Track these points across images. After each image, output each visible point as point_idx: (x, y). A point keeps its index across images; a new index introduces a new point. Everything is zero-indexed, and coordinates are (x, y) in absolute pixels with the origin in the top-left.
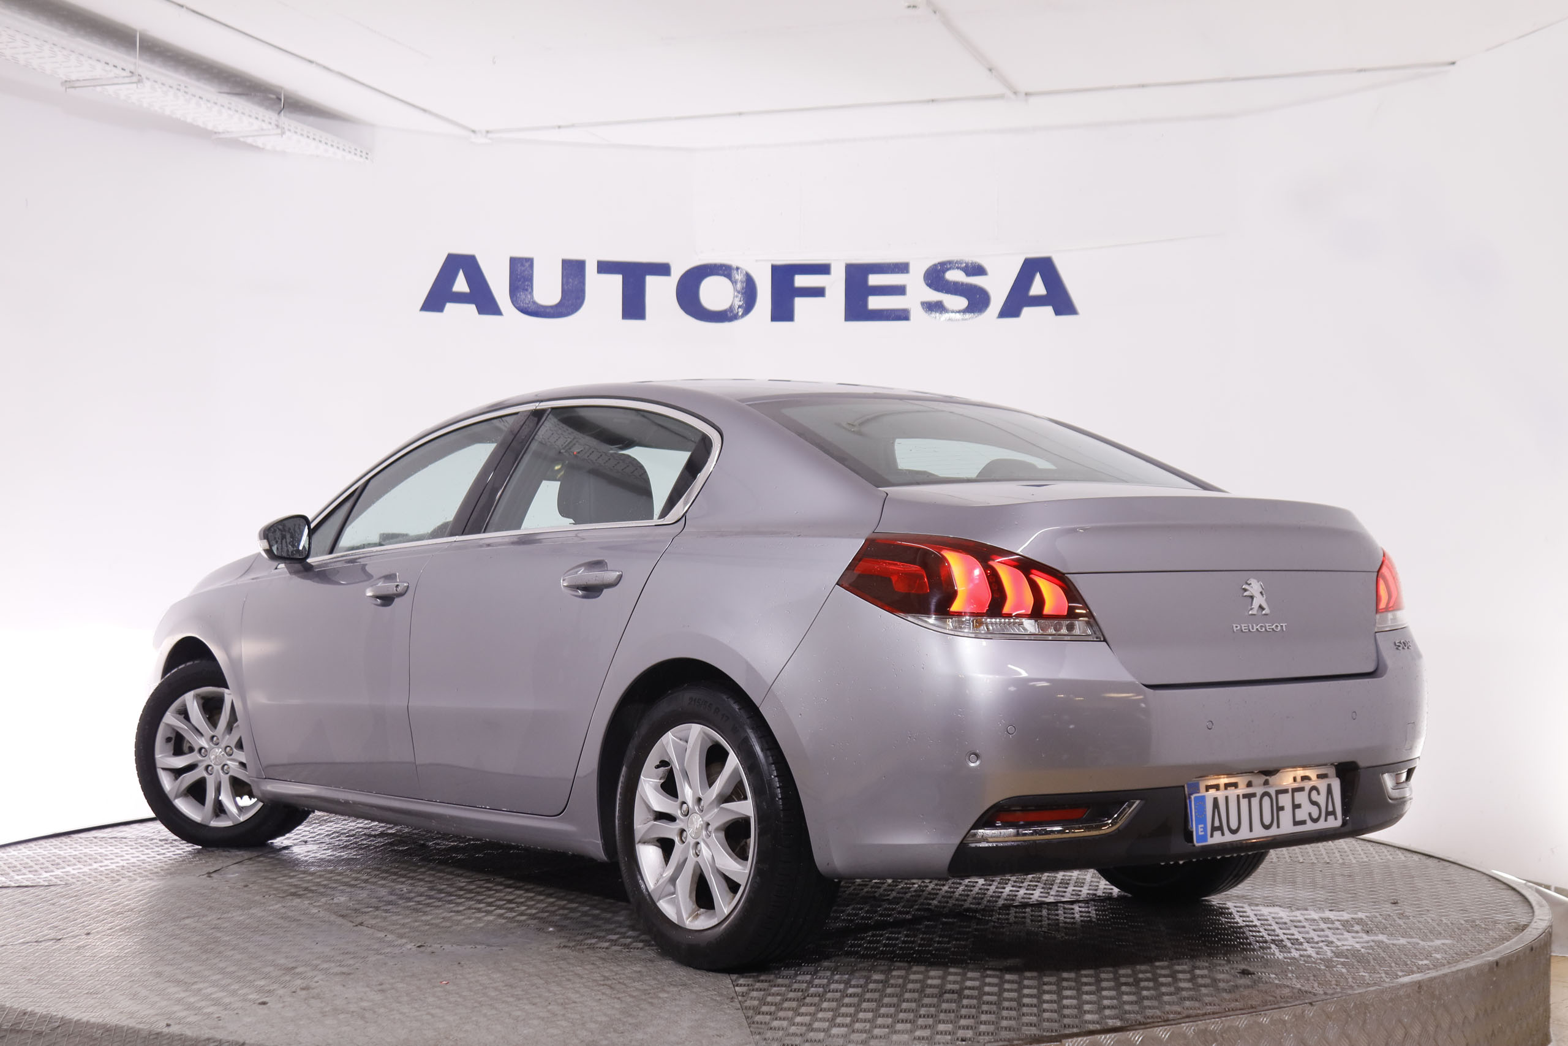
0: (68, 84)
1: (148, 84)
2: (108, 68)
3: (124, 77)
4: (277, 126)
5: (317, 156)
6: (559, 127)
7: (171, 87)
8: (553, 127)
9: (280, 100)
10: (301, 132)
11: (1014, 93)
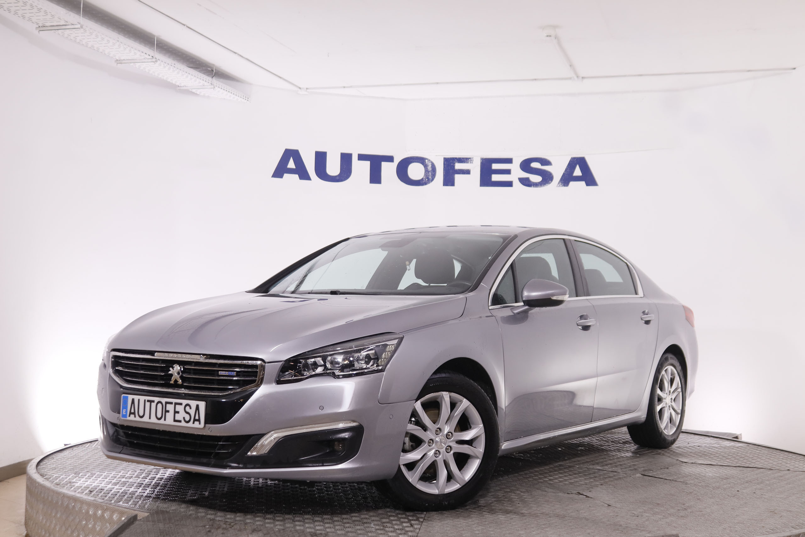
0: (119, 62)
1: (159, 62)
3: (148, 59)
4: (211, 84)
5: (224, 99)
6: (344, 87)
8: (341, 87)
9: (213, 71)
10: (221, 87)
11: (577, 77)
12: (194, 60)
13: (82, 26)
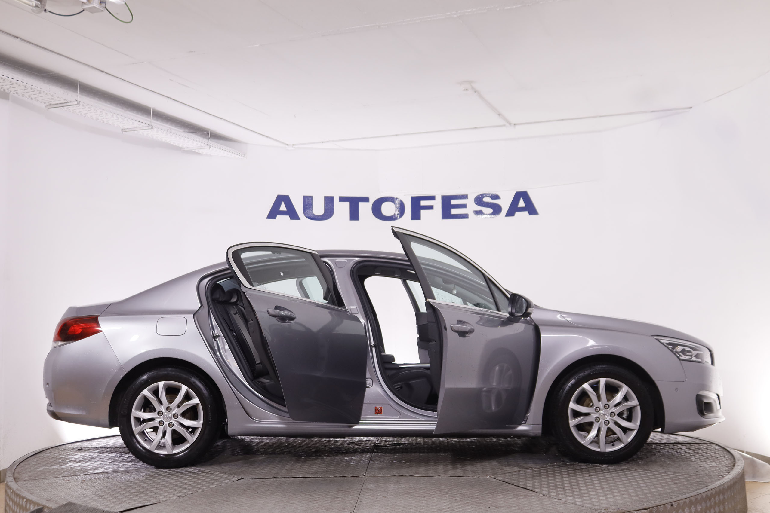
0: (124, 130)
1: (155, 129)
2: (139, 123)
3: (146, 127)
4: (207, 145)
5: (224, 156)
6: (323, 142)
7: (164, 130)
8: (320, 142)
9: (209, 134)
10: (217, 147)
11: (510, 124)
12: (192, 126)
13: (79, 103)
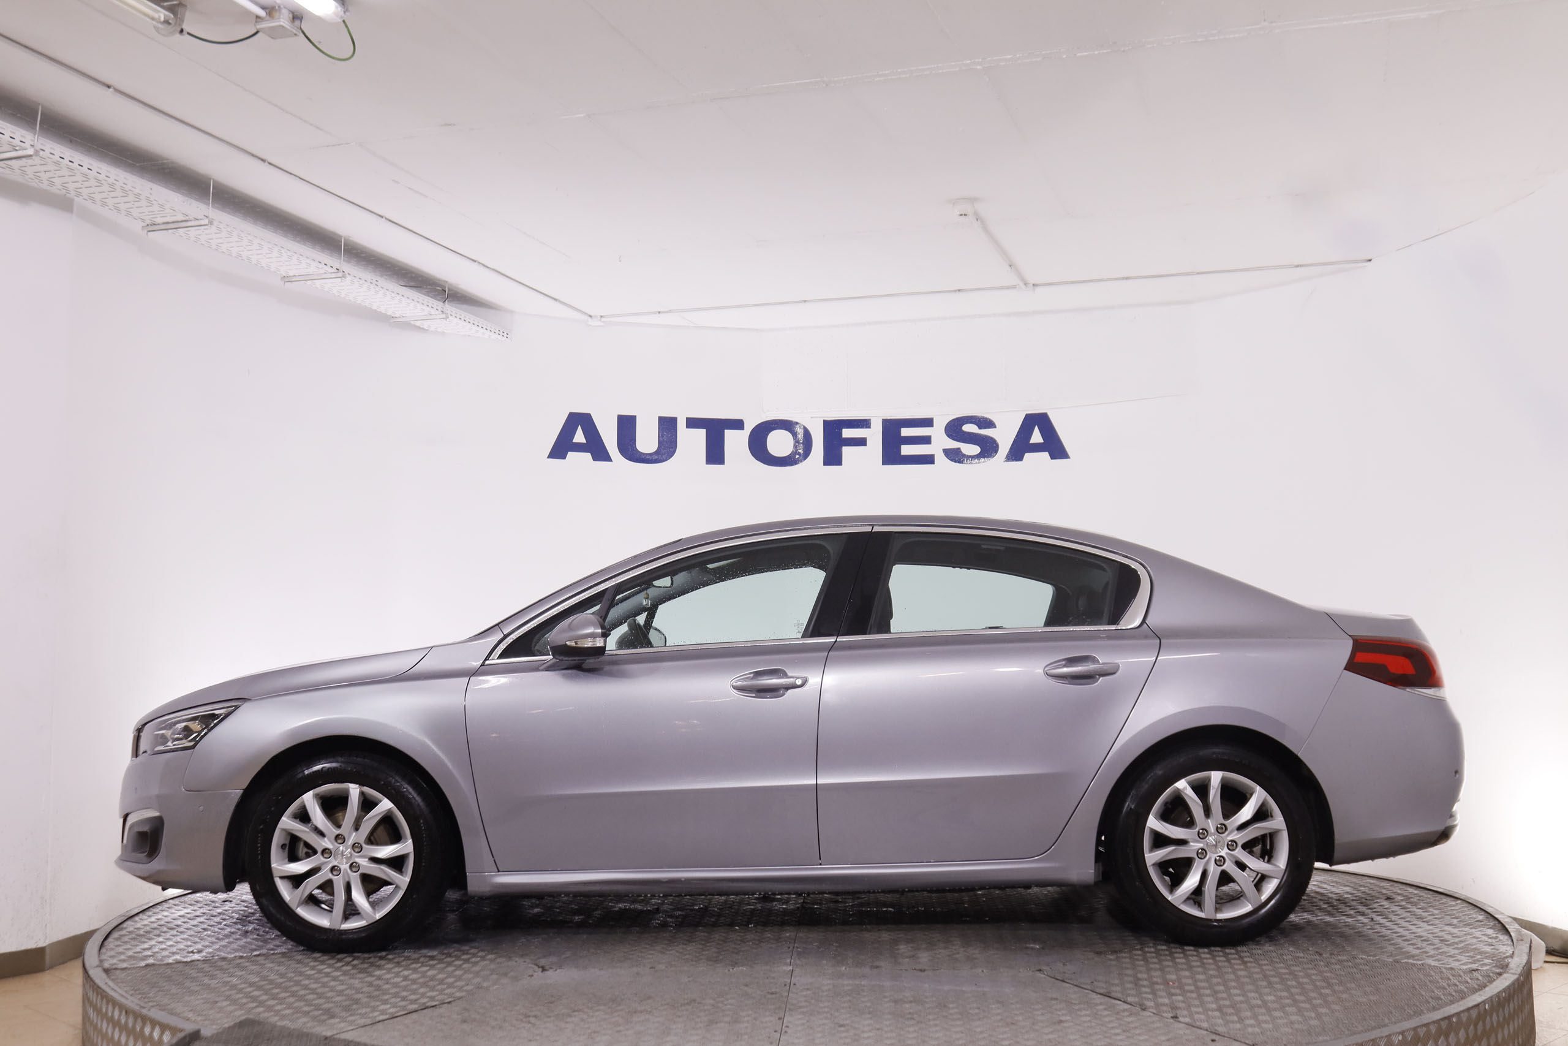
0: (286, 279)
1: (349, 278)
2: (320, 266)
3: (332, 273)
4: (442, 312)
5: (469, 336)
6: (659, 312)
7: (365, 282)
8: (654, 313)
9: (444, 291)
10: (460, 317)
11: (1025, 284)
12: (414, 275)
13: (211, 222)
